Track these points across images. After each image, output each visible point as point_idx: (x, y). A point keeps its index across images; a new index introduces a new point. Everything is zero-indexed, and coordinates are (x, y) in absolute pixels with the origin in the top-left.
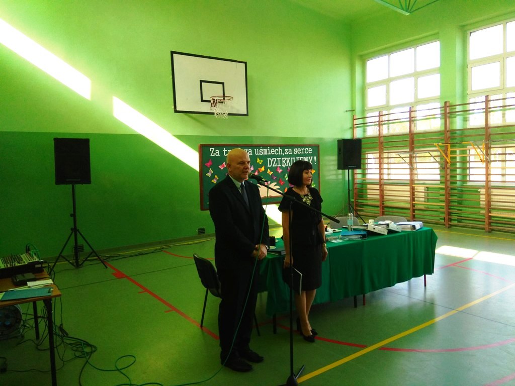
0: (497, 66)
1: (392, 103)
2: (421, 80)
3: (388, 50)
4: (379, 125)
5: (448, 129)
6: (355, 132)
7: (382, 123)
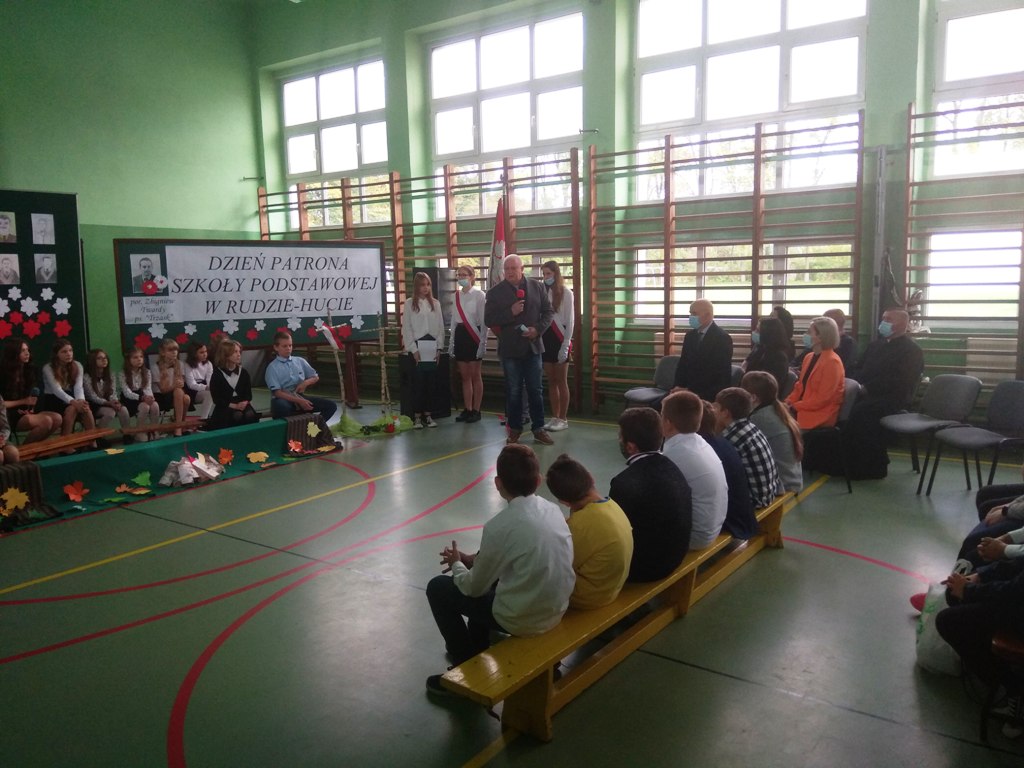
1: (327, 169)
2: (366, 129)
3: (317, 69)
4: (299, 209)
5: (399, 221)
6: (264, 220)
7: (305, 206)
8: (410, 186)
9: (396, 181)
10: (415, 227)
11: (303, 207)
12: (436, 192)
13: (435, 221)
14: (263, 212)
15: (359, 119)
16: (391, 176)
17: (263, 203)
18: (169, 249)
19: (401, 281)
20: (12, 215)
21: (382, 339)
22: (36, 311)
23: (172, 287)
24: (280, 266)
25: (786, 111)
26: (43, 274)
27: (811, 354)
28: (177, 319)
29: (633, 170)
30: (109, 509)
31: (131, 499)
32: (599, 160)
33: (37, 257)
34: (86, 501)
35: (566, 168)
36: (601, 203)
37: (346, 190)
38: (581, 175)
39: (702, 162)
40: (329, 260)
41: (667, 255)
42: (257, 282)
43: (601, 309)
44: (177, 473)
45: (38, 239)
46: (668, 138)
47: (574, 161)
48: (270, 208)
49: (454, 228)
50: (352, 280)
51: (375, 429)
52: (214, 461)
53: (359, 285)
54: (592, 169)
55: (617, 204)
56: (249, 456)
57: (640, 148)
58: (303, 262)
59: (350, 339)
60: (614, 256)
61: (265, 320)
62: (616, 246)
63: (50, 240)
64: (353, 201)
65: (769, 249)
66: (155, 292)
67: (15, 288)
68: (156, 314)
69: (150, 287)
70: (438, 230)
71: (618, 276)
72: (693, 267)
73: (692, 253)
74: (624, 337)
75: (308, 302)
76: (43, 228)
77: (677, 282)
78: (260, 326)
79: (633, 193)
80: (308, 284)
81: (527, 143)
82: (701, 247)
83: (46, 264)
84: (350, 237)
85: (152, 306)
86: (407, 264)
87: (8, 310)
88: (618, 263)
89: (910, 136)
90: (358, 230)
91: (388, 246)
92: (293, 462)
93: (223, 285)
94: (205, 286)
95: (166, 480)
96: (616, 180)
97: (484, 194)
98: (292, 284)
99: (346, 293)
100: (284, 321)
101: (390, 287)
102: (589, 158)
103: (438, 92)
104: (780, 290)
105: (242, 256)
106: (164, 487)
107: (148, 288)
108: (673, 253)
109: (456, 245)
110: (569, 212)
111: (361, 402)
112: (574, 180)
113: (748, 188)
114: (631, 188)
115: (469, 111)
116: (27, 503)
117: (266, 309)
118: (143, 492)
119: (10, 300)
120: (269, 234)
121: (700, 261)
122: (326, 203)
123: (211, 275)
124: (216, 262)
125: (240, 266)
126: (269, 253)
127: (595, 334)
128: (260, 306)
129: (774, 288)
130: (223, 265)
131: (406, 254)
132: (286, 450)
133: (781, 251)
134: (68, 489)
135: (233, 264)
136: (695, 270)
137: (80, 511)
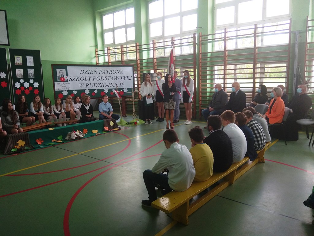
0: (160, 23)
1: (116, 43)
2: (128, 29)
3: (114, 11)
4: (108, 55)
5: (138, 58)
6: (97, 59)
7: (110, 54)
8: (142, 47)
9: (138, 46)
10: (143, 60)
11: (109, 55)
12: (149, 49)
13: (150, 58)
14: (97, 56)
15: (126, 27)
16: (136, 44)
17: (97, 53)
18: (68, 68)
19: (139, 77)
20: (21, 57)
21: (133, 95)
22: (28, 86)
23: (69, 79)
24: (102, 73)
25: (265, 19)
26: (30, 75)
27: (274, 99)
28: (71, 89)
29: (214, 40)
30: (49, 147)
31: (56, 144)
32: (202, 37)
33: (28, 70)
34: (43, 144)
35: (192, 40)
36: (203, 52)
37: (122, 49)
38: (196, 42)
39: (237, 37)
40: (117, 71)
41: (225, 68)
42: (95, 78)
43: (202, 85)
44: (70, 136)
45: (29, 64)
46: (225, 29)
47: (194, 37)
48: (99, 55)
49: (155, 60)
50: (124, 77)
51: (131, 123)
52: (82, 132)
53: (126, 79)
54: (200, 40)
55: (208, 51)
56: (92, 131)
57: (216, 33)
58: (109, 71)
59: (123, 96)
60: (207, 68)
61: (97, 90)
62: (208, 65)
63: (32, 65)
64: (124, 52)
65: (259, 65)
66: (64, 81)
67: (22, 79)
68: (65, 88)
69: (63, 79)
70: (151, 61)
71: (208, 75)
72: (233, 72)
73: (232, 67)
74: (210, 94)
75: (110, 84)
76: (30, 61)
77: (227, 76)
78: (96, 91)
79: (214, 48)
80: (110, 78)
81: (179, 33)
82: (236, 65)
83: (31, 72)
84: (123, 64)
85: (63, 85)
86: (141, 72)
87: (20, 86)
88: (208, 71)
89: (307, 27)
90: (126, 61)
91: (135, 66)
92: (105, 133)
93: (85, 78)
94: (79, 79)
95: (67, 138)
96: (208, 44)
97: (166, 49)
98: (106, 78)
99: (122, 81)
100: (103, 90)
101: (136, 79)
102: (199, 36)
103: (151, 17)
104: (262, 79)
105: (90, 69)
106: (66, 140)
107: (62, 80)
108: (227, 67)
109: (156, 66)
110: (193, 54)
111: (127, 115)
112: (194, 44)
113: (252, 45)
114: (213, 46)
115: (161, 23)
116: (25, 145)
117: (98, 86)
118: (60, 142)
119: (21, 83)
120: (99, 63)
121: (235, 69)
122: (116, 53)
123: (81, 75)
124: (83, 72)
125: (90, 73)
126: (99, 68)
127: (200, 93)
128: (96, 85)
129: (260, 78)
130: (85, 73)
131: (140, 69)
132: (103, 129)
133: (263, 66)
134: (37, 140)
135: (88, 72)
136: (234, 73)
137: (41, 147)
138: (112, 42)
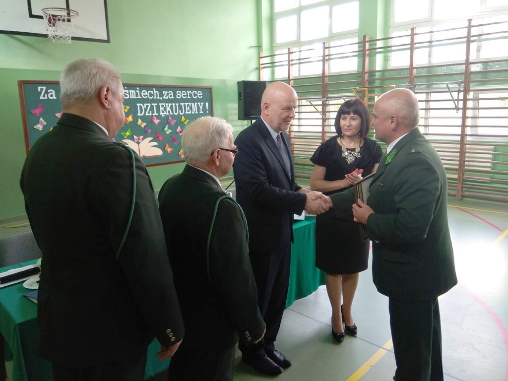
2: (336, 9)
4: (289, 65)
5: (366, 70)
6: (262, 73)
7: (292, 62)
8: (376, 44)
9: (368, 42)
10: (377, 74)
11: (290, 63)
12: (389, 49)
13: (389, 68)
14: (258, 69)
17: (261, 62)
48: (264, 66)
49: (414, 72)
97: (434, 48)
138: (294, 38)
